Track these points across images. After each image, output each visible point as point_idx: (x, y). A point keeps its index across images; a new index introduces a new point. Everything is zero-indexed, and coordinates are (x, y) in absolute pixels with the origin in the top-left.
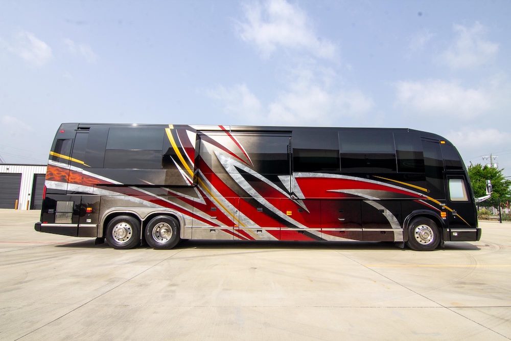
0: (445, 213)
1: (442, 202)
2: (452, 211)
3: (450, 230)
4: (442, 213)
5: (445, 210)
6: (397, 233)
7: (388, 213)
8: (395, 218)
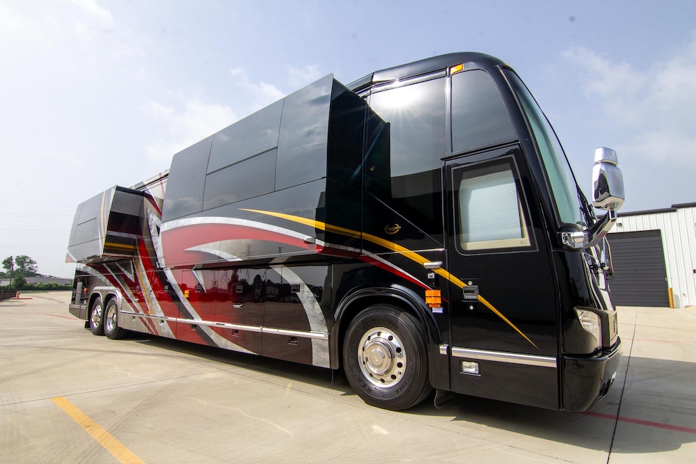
0: (438, 293)
1: (432, 257)
2: (461, 284)
3: (449, 350)
4: (428, 293)
5: (439, 282)
6: (318, 345)
7: (306, 294)
8: (317, 305)
